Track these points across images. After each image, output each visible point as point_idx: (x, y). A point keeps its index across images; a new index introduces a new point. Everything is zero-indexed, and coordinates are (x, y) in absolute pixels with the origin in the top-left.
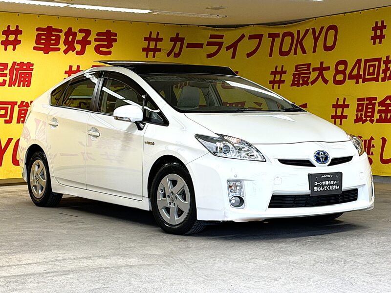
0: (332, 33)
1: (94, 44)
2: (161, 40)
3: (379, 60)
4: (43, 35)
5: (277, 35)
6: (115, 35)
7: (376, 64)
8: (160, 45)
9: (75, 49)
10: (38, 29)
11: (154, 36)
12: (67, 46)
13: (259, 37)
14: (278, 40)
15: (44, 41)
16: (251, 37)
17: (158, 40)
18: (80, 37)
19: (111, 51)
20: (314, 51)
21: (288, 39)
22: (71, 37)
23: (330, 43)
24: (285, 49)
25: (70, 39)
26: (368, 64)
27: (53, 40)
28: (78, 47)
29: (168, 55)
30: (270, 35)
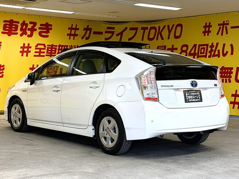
0: (179, 28)
1: (38, 31)
2: (78, 29)
3: (207, 45)
4: (8, 24)
5: (147, 28)
6: (51, 25)
7: (205, 48)
8: (77, 32)
9: (27, 33)
10: (4, 21)
11: (74, 27)
12: (22, 32)
13: (136, 29)
14: (147, 31)
15: (8, 29)
16: (131, 29)
17: (76, 29)
18: (30, 26)
19: (48, 35)
20: (169, 38)
21: (153, 31)
22: (24, 27)
23: (178, 34)
24: (151, 36)
25: (24, 28)
26: (200, 47)
27: (14, 28)
28: (29, 33)
29: (82, 38)
30: (142, 28)
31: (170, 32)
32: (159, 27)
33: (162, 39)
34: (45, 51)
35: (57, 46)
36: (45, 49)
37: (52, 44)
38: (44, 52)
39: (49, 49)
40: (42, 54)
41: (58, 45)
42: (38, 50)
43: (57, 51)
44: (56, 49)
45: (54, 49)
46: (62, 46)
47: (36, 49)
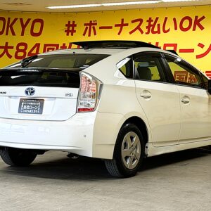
7: (54, 48)
26: (47, 47)
31: (24, 27)
32: (9, 19)
33: (14, 34)
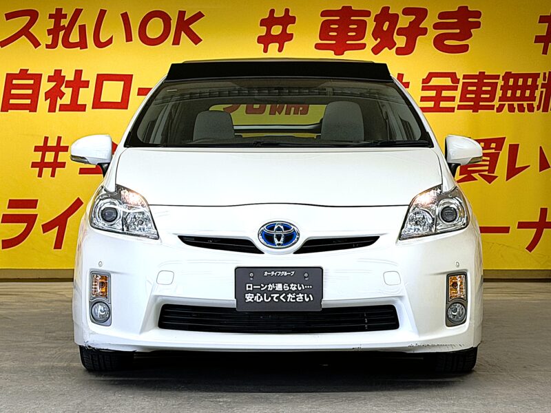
1: (433, 33)
4: (334, 22)
6: (478, 14)
9: (395, 44)
10: (324, 14)
12: (379, 40)
15: (335, 34)
18: (404, 22)
19: (468, 46)
22: (387, 24)
25: (385, 27)
27: (353, 30)
28: (401, 41)
34: (457, 94)
35: (498, 79)
36: (455, 88)
37: (482, 74)
38: (452, 99)
39: (469, 88)
40: (443, 104)
41: (502, 75)
42: (433, 93)
43: (499, 93)
44: (494, 86)
45: (489, 88)
46: (517, 76)
47: (424, 89)
